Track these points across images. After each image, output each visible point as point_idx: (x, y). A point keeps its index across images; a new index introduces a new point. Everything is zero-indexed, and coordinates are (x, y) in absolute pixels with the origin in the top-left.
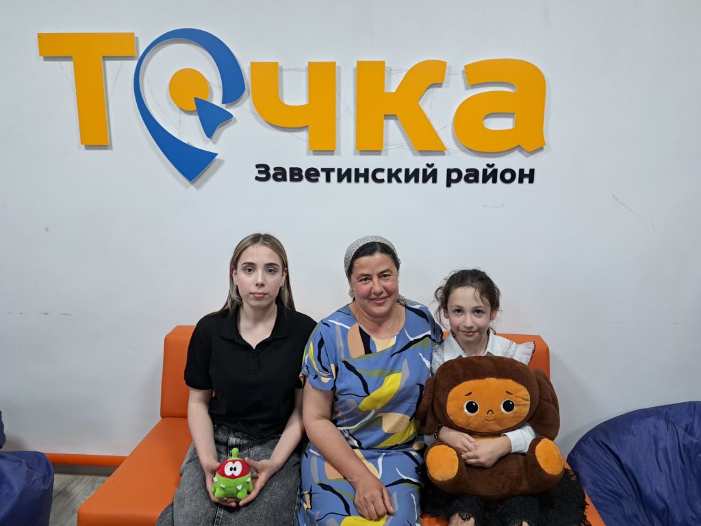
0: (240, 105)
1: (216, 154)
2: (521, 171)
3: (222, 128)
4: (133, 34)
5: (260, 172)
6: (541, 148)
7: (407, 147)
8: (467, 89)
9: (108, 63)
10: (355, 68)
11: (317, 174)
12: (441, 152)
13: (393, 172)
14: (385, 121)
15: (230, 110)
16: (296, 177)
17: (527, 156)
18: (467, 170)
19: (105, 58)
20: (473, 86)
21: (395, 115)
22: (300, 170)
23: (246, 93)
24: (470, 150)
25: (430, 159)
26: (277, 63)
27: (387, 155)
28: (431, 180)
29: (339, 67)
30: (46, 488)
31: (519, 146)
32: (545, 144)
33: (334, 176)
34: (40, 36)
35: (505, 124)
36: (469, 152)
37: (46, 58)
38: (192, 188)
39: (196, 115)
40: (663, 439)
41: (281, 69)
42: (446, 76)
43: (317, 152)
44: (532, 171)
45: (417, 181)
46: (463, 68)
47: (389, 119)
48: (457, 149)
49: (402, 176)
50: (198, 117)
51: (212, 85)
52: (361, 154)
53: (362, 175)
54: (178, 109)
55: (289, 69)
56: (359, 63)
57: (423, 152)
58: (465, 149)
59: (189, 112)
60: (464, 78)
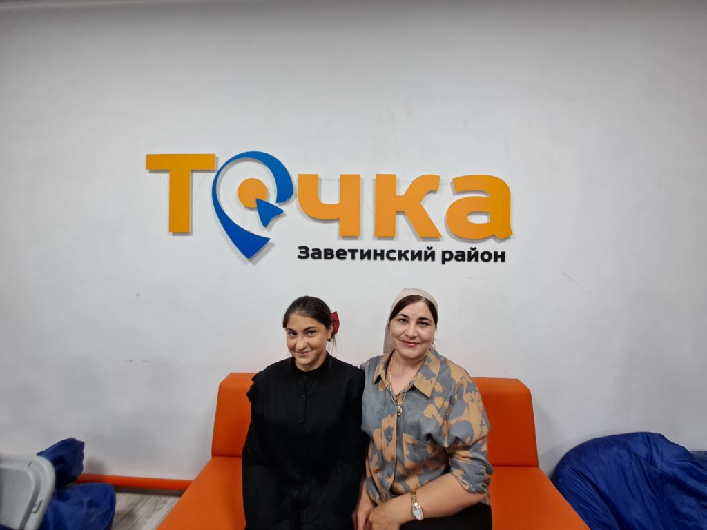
0: (289, 204)
1: (269, 239)
2: (496, 253)
3: (275, 220)
4: (215, 155)
5: (301, 252)
6: (509, 237)
7: (411, 235)
8: (454, 195)
9: (195, 174)
10: (374, 180)
11: (345, 253)
13: (403, 252)
14: (397, 216)
15: (282, 208)
16: (329, 256)
17: (499, 242)
18: (457, 252)
19: (193, 171)
20: (459, 193)
21: (404, 212)
22: (332, 251)
23: (294, 195)
24: (458, 237)
25: (430, 244)
26: (318, 175)
27: (398, 240)
28: (430, 259)
29: (363, 178)
31: (493, 235)
32: (512, 234)
33: (358, 255)
34: (148, 156)
35: (482, 219)
36: (457, 238)
37: (151, 171)
38: (250, 264)
39: (256, 210)
41: (321, 179)
42: (440, 186)
43: (345, 238)
44: (503, 253)
45: (420, 259)
46: (451, 181)
47: (400, 214)
49: (409, 255)
50: (257, 212)
51: (269, 190)
52: (379, 239)
53: (379, 255)
54: (243, 207)
55: (326, 180)
57: (424, 238)
59: (251, 209)
60: (452, 187)
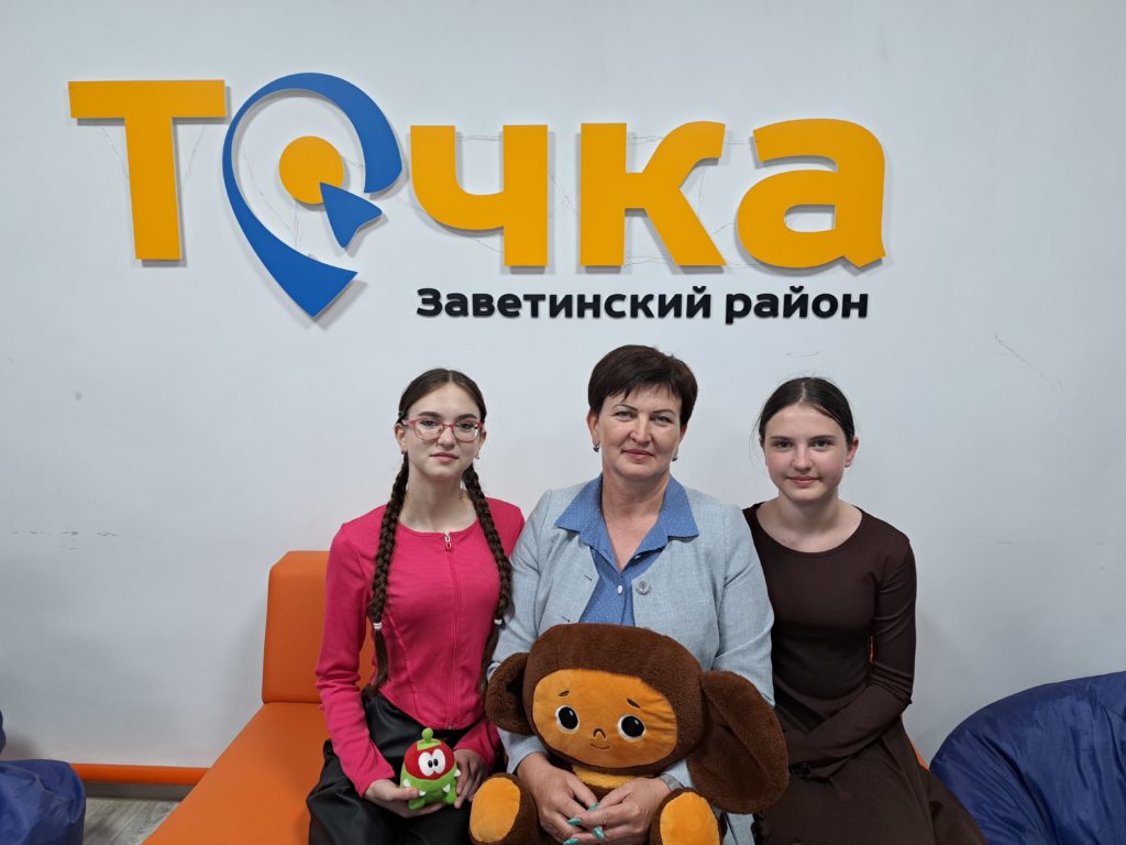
0: (393, 194)
1: (354, 274)
2: (847, 298)
3: (364, 231)
4: (222, 82)
5: (425, 302)
6: (878, 262)
7: (662, 261)
9: (181, 128)
10: (578, 135)
11: (517, 304)
12: (717, 268)
13: (640, 300)
14: (627, 219)
15: (376, 203)
16: (484, 309)
17: (856, 274)
18: (759, 297)
19: (177, 121)
20: (768, 163)
21: (643, 210)
22: (489, 298)
23: (403, 174)
24: (762, 263)
25: (699, 280)
26: (453, 128)
27: (630, 272)
28: (701, 312)
29: (553, 134)
30: (73, 822)
31: (843, 257)
32: (884, 255)
33: (544, 307)
34: (72, 86)
35: (820, 223)
36: (761, 267)
37: (81, 122)
38: (315, 327)
39: (322, 210)
40: (1086, 733)
41: (460, 138)
42: (724, 147)
43: (517, 269)
44: (864, 298)
45: (678, 314)
46: (752, 135)
47: (633, 215)
48: (743, 263)
49: (654, 306)
50: (325, 214)
51: (348, 164)
52: (588, 272)
53: (589, 306)
54: (294, 202)
55: (473, 138)
56: (584, 126)
57: (688, 269)
58: (754, 262)
59: (311, 207)
60: (753, 149)
